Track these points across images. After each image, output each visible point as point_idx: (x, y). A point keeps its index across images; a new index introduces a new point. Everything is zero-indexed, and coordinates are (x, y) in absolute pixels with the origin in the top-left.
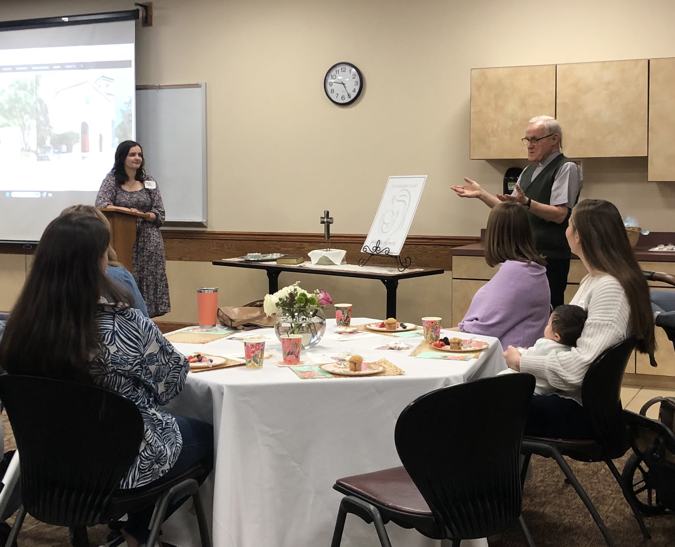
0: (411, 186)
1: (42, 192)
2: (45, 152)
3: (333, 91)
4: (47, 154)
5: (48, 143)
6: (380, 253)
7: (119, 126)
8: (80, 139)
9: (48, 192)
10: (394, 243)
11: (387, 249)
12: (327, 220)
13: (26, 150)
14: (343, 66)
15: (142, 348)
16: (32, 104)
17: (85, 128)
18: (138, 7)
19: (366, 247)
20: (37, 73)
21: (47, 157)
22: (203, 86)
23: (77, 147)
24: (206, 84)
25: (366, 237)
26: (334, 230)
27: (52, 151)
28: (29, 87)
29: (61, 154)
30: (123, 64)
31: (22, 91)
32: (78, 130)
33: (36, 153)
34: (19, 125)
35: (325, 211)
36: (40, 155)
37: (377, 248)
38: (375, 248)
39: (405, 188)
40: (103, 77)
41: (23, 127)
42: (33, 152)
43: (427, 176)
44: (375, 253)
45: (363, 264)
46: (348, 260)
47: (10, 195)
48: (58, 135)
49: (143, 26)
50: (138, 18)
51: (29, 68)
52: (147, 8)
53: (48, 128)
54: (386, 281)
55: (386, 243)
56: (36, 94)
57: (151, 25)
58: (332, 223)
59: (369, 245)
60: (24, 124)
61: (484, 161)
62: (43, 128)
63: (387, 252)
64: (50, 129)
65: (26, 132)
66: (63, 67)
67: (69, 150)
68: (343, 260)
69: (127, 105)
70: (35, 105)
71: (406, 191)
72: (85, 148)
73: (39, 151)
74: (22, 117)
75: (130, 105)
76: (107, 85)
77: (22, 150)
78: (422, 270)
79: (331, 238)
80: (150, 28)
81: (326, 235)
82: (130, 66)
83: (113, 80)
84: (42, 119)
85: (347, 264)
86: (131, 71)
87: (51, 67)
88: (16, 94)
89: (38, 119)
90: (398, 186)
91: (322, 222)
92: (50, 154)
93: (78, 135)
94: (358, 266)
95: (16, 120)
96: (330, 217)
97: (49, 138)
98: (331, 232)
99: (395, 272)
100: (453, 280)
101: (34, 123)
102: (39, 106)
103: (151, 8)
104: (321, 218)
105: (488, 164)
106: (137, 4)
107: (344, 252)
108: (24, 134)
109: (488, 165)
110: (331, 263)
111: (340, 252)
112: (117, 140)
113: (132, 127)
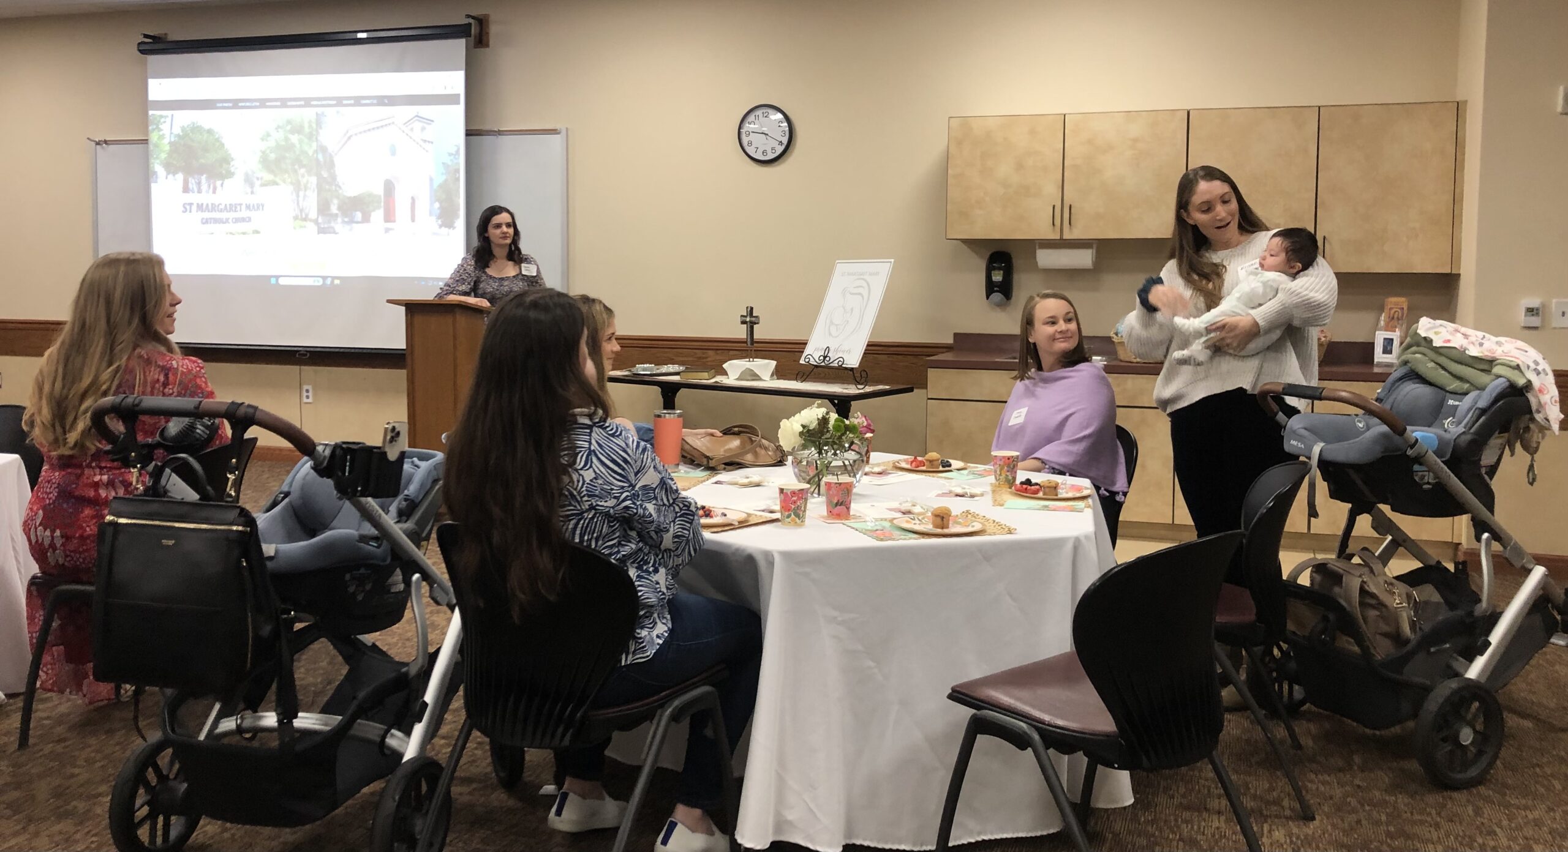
0: (871, 274)
1: (324, 278)
2: (329, 222)
3: (750, 143)
4: (332, 224)
5: (334, 209)
6: (831, 365)
7: (440, 186)
8: (382, 204)
9: (334, 278)
10: (849, 351)
11: (841, 359)
12: (750, 320)
13: (302, 217)
14: (765, 110)
15: (632, 475)
16: (310, 153)
17: (389, 187)
18: (471, 21)
19: (809, 356)
20: (320, 110)
21: (333, 228)
22: (564, 132)
23: (378, 215)
24: (567, 129)
25: (806, 344)
26: (759, 333)
27: (339, 220)
28: (307, 130)
29: (354, 225)
30: (449, 100)
31: (296, 135)
32: (380, 191)
33: (316, 222)
34: (291, 183)
35: (747, 308)
36: (322, 226)
37: (825, 357)
38: (822, 358)
39: (862, 277)
40: (417, 116)
41: (298, 187)
42: (311, 220)
43: (893, 260)
44: (823, 364)
45: (803, 379)
46: (779, 373)
47: (277, 280)
48: (350, 198)
49: (475, 48)
50: (470, 36)
51: (307, 102)
52: (482, 22)
53: (334, 187)
54: (836, 401)
55: (836, 351)
56: (317, 140)
57: (487, 46)
58: (758, 323)
59: (813, 353)
60: (299, 182)
61: (959, 242)
62: (327, 187)
63: (840, 363)
64: (338, 189)
65: (301, 194)
66: (358, 101)
67: (366, 219)
68: (772, 375)
69: (452, 157)
70: (315, 155)
71: (863, 281)
72: (389, 217)
73: (320, 220)
74: (295, 171)
75: (457, 157)
76: (423, 129)
77: (296, 218)
78: (887, 387)
79: (755, 345)
80: (487, 49)
81: (749, 340)
82: (458, 103)
83: (432, 121)
84: (325, 174)
85: (778, 379)
86: (459, 110)
87: (340, 102)
88: (287, 139)
89: (319, 176)
90: (849, 274)
91: (743, 322)
92: (338, 226)
93: (380, 196)
94: (795, 382)
95: (286, 176)
96: (754, 315)
97: (336, 201)
98: (755, 337)
99: (852, 390)
100: (929, 401)
101: (314, 180)
102: (320, 157)
103: (487, 21)
104: (742, 316)
105: (966, 247)
106: (468, 16)
107: (774, 363)
108: (298, 196)
109: (964, 247)
110: (756, 377)
111: (769, 363)
112: (437, 205)
113: (459, 187)
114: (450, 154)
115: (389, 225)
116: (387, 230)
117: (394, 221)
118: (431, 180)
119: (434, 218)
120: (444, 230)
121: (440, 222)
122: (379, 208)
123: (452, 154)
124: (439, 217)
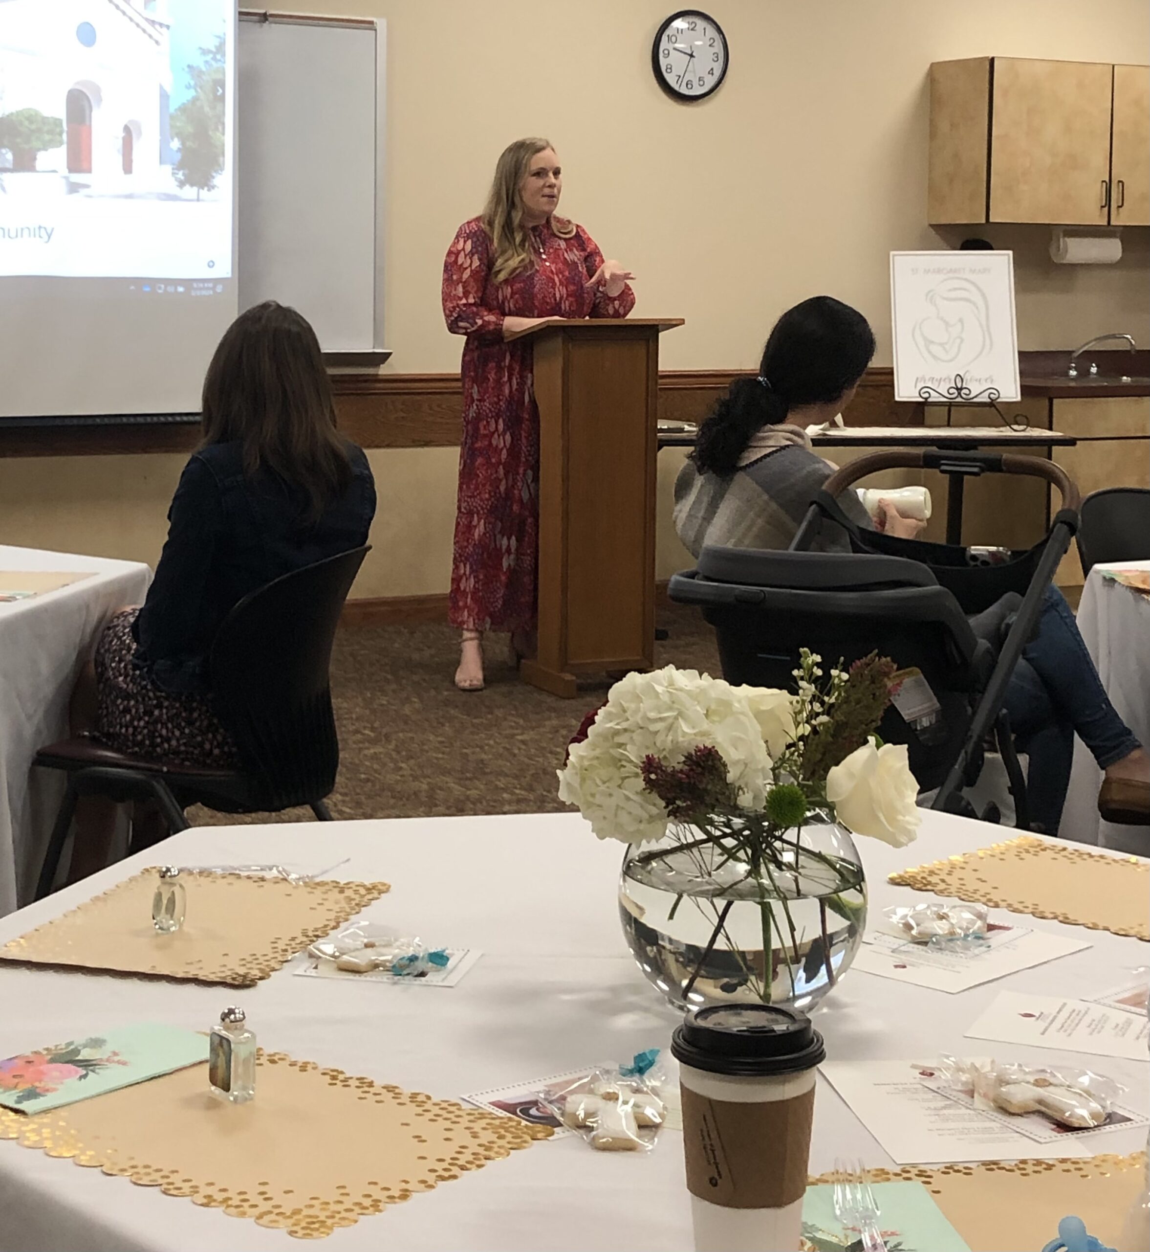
0: (973, 271)
3: (670, 68)
7: (183, 109)
11: (993, 391)
14: (692, 18)
19: (926, 389)
37: (959, 389)
38: (954, 391)
39: (956, 275)
44: (960, 400)
63: (993, 396)
71: (963, 282)
90: (927, 271)
112: (175, 144)
113: (223, 113)
114: (205, 52)
115: (76, 178)
116: (74, 188)
117: (89, 171)
118: (164, 96)
119: (168, 168)
120: (190, 191)
121: (180, 175)
122: (54, 143)
123: (210, 52)
124: (180, 166)
